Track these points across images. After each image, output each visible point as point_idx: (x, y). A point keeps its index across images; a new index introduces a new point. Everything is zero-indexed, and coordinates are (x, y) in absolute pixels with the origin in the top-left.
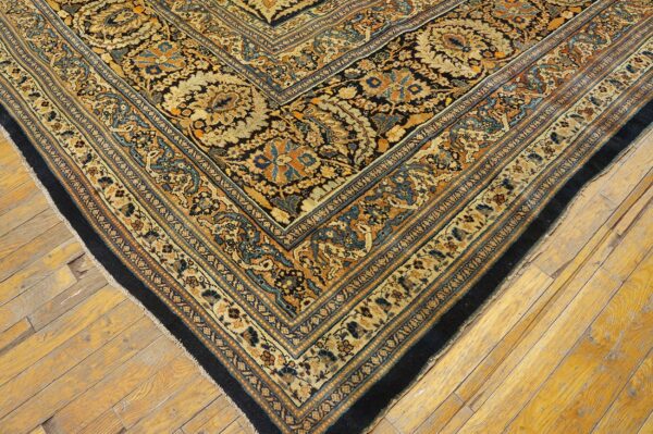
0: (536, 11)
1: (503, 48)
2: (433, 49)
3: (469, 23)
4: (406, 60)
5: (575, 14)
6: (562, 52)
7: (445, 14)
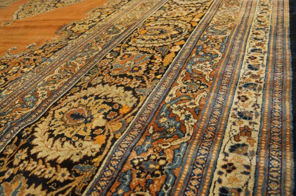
0: (148, 56)
1: (126, 101)
2: (51, 136)
3: (91, 90)
4: (22, 161)
5: (181, 46)
6: (185, 80)
7: (68, 93)
